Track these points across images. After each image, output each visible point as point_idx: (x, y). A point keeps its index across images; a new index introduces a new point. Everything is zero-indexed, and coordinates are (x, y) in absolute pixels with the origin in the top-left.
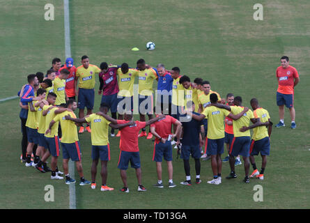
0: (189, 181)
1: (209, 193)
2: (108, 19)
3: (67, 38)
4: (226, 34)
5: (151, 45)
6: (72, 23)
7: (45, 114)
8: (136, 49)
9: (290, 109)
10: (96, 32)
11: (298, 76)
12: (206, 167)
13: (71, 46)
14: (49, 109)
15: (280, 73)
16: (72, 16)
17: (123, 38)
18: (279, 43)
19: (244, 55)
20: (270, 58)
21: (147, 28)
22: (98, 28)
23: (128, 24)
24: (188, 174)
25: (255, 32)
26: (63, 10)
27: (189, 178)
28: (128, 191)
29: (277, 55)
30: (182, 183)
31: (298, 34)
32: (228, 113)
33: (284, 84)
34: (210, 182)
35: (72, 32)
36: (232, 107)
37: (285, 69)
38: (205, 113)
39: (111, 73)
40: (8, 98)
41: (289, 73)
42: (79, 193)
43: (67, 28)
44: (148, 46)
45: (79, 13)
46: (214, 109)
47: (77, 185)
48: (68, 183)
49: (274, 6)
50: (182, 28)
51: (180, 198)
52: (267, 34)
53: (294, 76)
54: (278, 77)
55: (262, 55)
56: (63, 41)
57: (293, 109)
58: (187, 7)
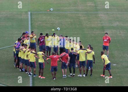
0: (71, 75)
1: (78, 80)
2: (44, 19)
3: (30, 26)
4: (84, 25)
5: (58, 28)
6: (31, 21)
7: (24, 52)
8: (53, 30)
9: (107, 51)
10: (40, 24)
11: (110, 40)
12: (77, 70)
13: (31, 29)
14: (26, 50)
15: (104, 38)
16: (31, 19)
17: (49, 26)
18: (103, 28)
19: (91, 32)
20: (100, 33)
21: (57, 23)
22: (40, 23)
23: (51, 21)
24: (71, 73)
25: (94, 24)
26: (28, 16)
27: (71, 74)
28: (54, 79)
29: (102, 32)
30: (69, 76)
31: (109, 25)
32: (86, 51)
33: (106, 42)
34: (78, 76)
35: (31, 24)
36: (87, 49)
37: (106, 37)
38: (78, 53)
39: (43, 38)
40: (9, 46)
41: (107, 39)
42: (33, 79)
43: (30, 23)
44: (58, 29)
45: (34, 17)
46: (81, 51)
47: (33, 76)
48: (29, 76)
49: (101, 15)
50: (70, 23)
51: (68, 81)
52: (99, 25)
53: (109, 39)
54: (104, 40)
55: (97, 32)
56: (28, 27)
57: (108, 51)
58: (71, 16)
